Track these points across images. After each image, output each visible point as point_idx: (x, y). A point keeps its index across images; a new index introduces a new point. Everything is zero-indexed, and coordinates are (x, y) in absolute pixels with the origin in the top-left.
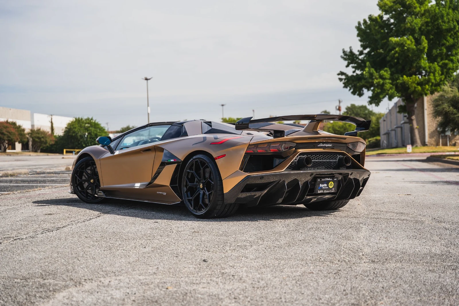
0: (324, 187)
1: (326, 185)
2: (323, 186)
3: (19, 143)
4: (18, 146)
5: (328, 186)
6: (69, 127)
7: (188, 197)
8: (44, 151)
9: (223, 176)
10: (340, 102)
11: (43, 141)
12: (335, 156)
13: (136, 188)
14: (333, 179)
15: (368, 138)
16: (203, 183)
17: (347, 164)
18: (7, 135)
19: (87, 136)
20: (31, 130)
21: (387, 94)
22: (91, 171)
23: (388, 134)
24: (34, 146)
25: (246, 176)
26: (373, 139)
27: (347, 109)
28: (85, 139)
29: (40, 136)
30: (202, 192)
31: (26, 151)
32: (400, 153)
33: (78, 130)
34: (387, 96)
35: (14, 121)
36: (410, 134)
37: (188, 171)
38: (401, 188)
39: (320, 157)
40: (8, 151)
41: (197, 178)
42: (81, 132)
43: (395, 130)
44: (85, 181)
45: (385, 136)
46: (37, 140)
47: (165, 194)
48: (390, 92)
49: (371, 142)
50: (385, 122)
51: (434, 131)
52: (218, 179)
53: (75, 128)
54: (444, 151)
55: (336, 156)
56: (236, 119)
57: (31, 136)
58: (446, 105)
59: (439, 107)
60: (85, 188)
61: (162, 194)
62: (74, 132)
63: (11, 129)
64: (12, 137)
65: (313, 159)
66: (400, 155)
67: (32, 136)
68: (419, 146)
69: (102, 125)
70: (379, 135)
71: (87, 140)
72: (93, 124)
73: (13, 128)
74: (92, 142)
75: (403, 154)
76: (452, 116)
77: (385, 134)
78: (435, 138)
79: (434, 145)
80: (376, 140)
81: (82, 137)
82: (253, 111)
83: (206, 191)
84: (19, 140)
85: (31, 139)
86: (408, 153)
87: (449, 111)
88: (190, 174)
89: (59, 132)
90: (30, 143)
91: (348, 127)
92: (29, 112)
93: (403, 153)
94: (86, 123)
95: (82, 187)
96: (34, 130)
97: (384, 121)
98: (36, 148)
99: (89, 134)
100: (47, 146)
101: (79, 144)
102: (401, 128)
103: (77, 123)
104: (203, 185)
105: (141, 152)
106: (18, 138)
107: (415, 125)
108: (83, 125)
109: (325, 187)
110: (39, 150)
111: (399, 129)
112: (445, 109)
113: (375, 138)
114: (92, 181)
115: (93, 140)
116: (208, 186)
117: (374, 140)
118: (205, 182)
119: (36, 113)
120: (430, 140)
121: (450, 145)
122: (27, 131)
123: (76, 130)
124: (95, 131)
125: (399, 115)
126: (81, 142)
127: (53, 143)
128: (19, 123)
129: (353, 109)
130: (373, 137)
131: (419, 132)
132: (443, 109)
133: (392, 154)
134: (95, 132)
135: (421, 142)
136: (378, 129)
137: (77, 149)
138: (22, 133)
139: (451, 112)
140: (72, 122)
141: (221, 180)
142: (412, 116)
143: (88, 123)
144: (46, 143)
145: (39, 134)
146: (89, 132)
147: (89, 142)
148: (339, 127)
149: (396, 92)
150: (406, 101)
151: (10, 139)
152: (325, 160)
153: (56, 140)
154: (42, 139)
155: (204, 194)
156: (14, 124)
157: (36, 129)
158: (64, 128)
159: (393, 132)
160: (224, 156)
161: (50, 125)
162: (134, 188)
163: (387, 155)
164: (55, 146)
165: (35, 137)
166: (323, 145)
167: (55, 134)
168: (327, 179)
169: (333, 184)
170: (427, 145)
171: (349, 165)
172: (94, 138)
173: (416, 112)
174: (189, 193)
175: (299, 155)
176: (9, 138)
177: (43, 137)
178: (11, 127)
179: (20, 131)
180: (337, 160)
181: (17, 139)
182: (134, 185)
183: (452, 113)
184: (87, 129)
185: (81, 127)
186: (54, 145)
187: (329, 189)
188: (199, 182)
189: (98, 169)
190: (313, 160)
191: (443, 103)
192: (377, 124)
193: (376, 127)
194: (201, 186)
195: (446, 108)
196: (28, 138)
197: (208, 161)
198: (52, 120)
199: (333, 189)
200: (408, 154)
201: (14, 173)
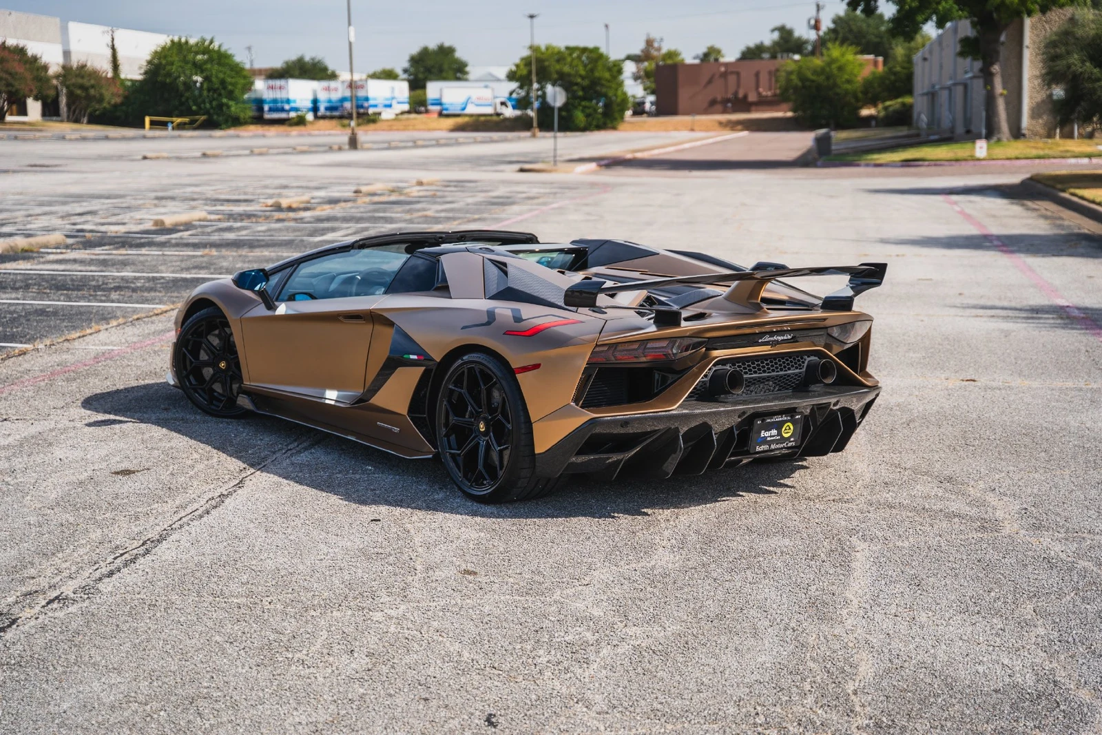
0: (771, 436)
1: (774, 432)
2: (768, 434)
3: (36, 99)
4: (34, 108)
5: (780, 434)
6: (156, 61)
7: (451, 448)
8: (95, 120)
9: (534, 415)
10: (818, 8)
11: (94, 96)
12: (799, 361)
13: (327, 402)
14: (792, 417)
15: (884, 101)
16: (485, 420)
17: (825, 377)
18: (6, 80)
19: (201, 83)
20: (64, 67)
21: (936, 12)
22: (220, 340)
23: (932, 95)
24: (73, 108)
25: (589, 418)
26: (894, 104)
27: (834, 22)
28: (197, 92)
29: (85, 82)
30: (483, 444)
31: (54, 118)
32: (957, 160)
33: (180, 69)
34: (934, 18)
35: (22, 43)
36: (984, 114)
37: (450, 387)
38: (954, 340)
39: (763, 367)
40: (9, 118)
41: (472, 406)
42: (185, 75)
43: (949, 89)
44: (206, 364)
45: (925, 98)
46: (79, 92)
47: (396, 430)
48: (940, 8)
49: (891, 109)
50: (927, 64)
51: (1043, 101)
52: (522, 419)
53: (172, 64)
54: (1064, 154)
55: (802, 358)
56: (563, 49)
57: (63, 83)
58: (1075, 58)
59: (1059, 62)
60: (207, 379)
61: (390, 430)
62: (169, 74)
63: (15, 64)
64: (17, 85)
65: (746, 373)
66: (958, 163)
67: (68, 83)
68: (1005, 140)
69: (237, 59)
70: (909, 91)
71: (201, 95)
72: (215, 56)
73: (20, 61)
74: (214, 99)
75: (963, 163)
76: (1088, 85)
77: (923, 94)
78: (1045, 117)
79: (1041, 137)
80: (904, 104)
81: (189, 85)
82: (607, 26)
83: (494, 442)
84: (35, 92)
85: (64, 91)
86: (979, 160)
87: (1081, 73)
88: (455, 396)
89: (133, 71)
90: (63, 101)
91: (835, 71)
92: (58, 20)
93: (965, 160)
94: (197, 53)
95: (200, 377)
96: (71, 68)
97: (925, 59)
98: (77, 112)
99: (207, 79)
100: (105, 108)
101: (182, 104)
102: (966, 86)
103: (175, 51)
104: (487, 426)
105: (341, 318)
106: (33, 88)
107: (999, 88)
108: (190, 56)
109: (773, 436)
110: (84, 117)
111: (960, 89)
112: (1073, 68)
113: (900, 100)
114: (222, 365)
115: (215, 95)
116: (498, 430)
117: (897, 106)
118: (491, 420)
119: (74, 20)
120: (1034, 122)
121: (1081, 136)
122: (54, 69)
123: (174, 67)
124: (221, 72)
125: (960, 60)
126: (188, 99)
127: (118, 100)
128: (33, 49)
129: (851, 23)
130: (896, 97)
131: (1007, 103)
132: (1069, 67)
133: (938, 163)
134: (221, 75)
135: (1011, 129)
136: (909, 77)
137: (178, 116)
138: (43, 74)
139: (1086, 76)
140: (164, 48)
141: (529, 423)
142: (992, 64)
143: (204, 53)
144: (101, 100)
145: (83, 77)
146: (204, 74)
147: (207, 100)
148: (815, 72)
149: (956, 7)
150: (979, 27)
151: (14, 90)
152: (775, 373)
153: (126, 93)
154: (92, 92)
155: (488, 447)
156: (21, 51)
157: (75, 66)
158: (145, 64)
159: (945, 94)
160: (537, 366)
161: (109, 52)
162: (322, 401)
163: (927, 163)
164: (124, 108)
165: (73, 85)
166: (772, 339)
167: (123, 76)
168: (778, 419)
169: (792, 427)
170: (1024, 135)
171: (830, 381)
172: (218, 89)
173: (1003, 52)
174: (453, 437)
175: (714, 365)
176: (10, 88)
177: (93, 86)
178: (14, 60)
179: (38, 70)
180: (804, 369)
181: (31, 91)
182: (324, 393)
183: (1089, 78)
184: (198, 67)
185: (185, 61)
186: (122, 104)
187: (783, 440)
188: (477, 416)
189: (237, 339)
190: (745, 376)
191: (1068, 53)
192: (906, 65)
193: (905, 71)
194: (482, 427)
195: (1076, 65)
196: (56, 88)
197: (499, 374)
198: (115, 42)
199: (792, 439)
200: (977, 163)
201: (31, 244)
